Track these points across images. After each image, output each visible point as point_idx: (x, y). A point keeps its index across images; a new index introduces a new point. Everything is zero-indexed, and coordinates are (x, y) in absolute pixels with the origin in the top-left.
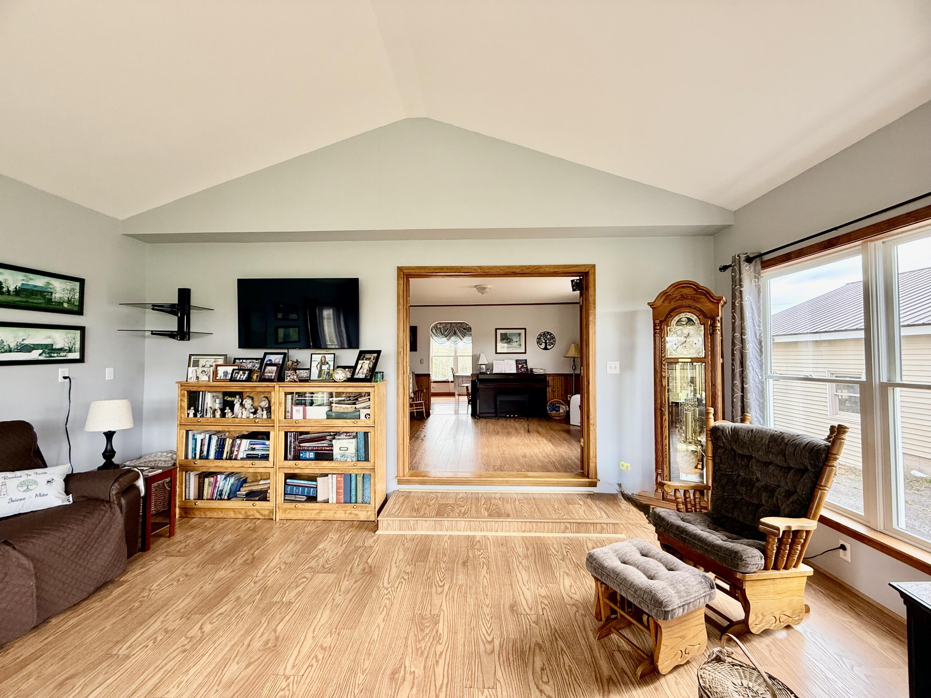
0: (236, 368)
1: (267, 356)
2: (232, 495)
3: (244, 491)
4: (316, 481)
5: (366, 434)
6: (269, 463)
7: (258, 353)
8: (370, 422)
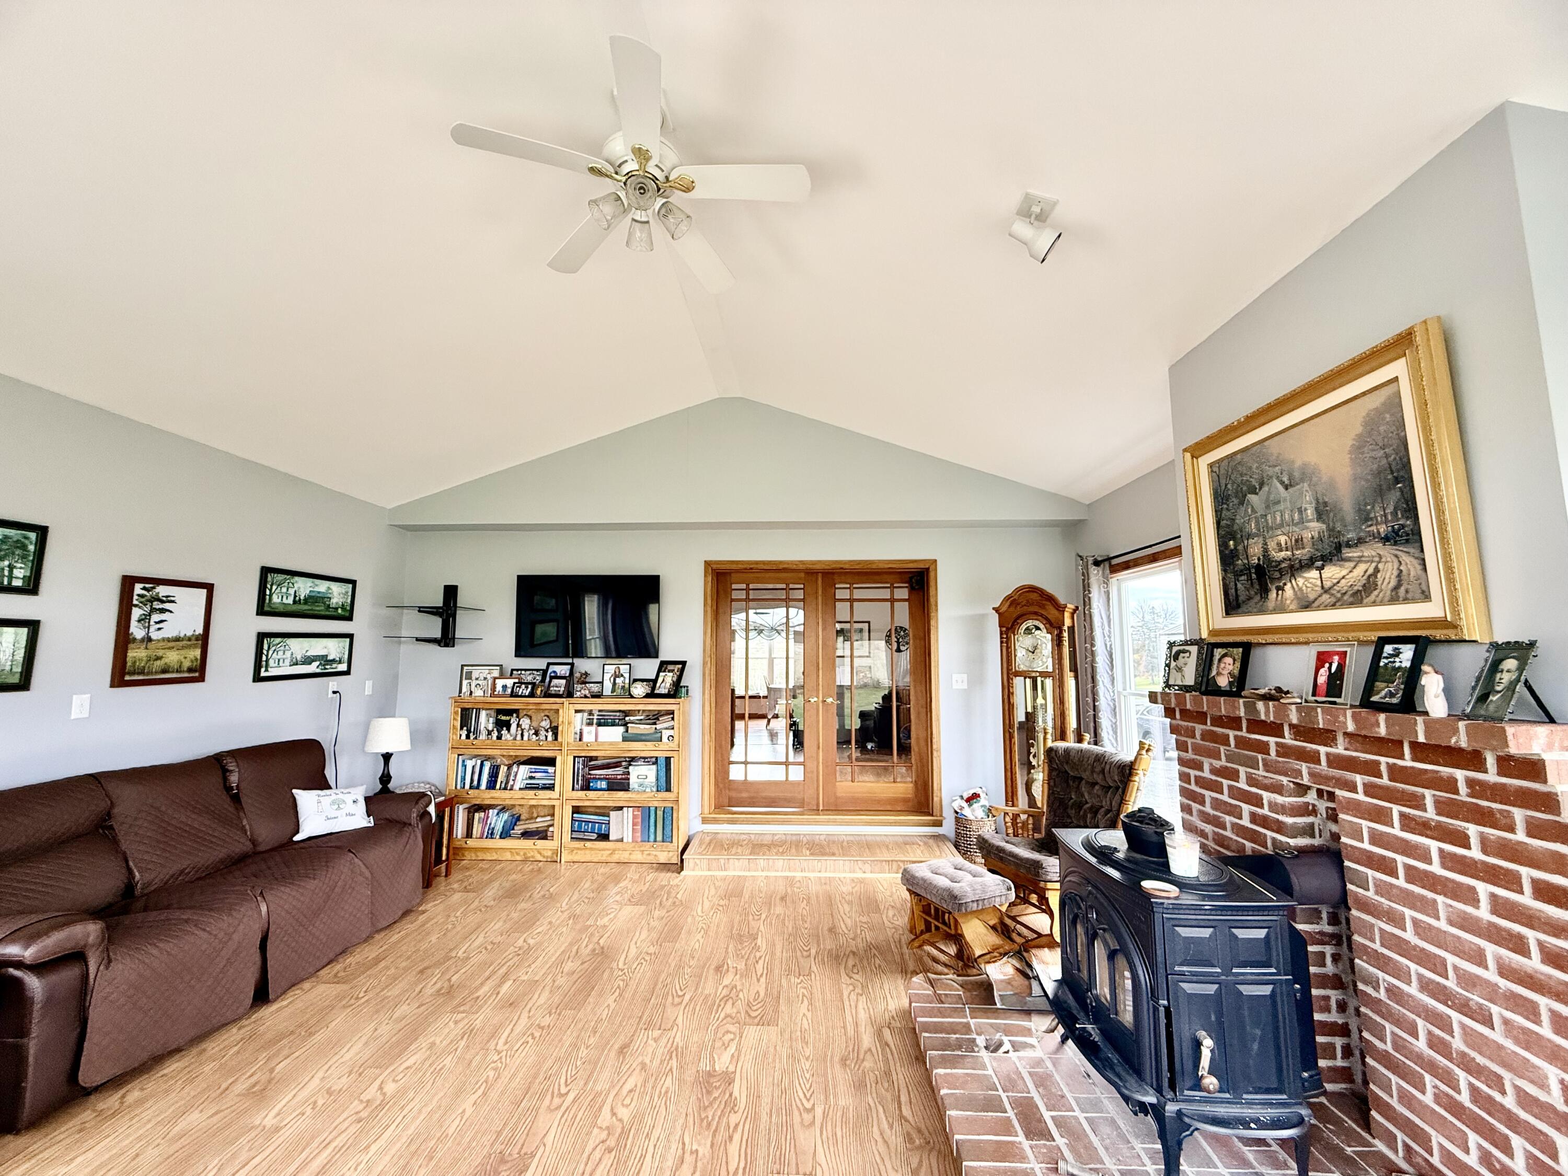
0: (517, 681)
1: (551, 667)
2: (505, 834)
3: (519, 829)
4: (609, 816)
5: (668, 760)
6: (555, 794)
7: (541, 663)
8: (673, 745)
